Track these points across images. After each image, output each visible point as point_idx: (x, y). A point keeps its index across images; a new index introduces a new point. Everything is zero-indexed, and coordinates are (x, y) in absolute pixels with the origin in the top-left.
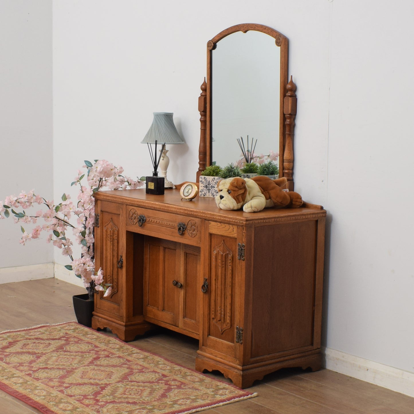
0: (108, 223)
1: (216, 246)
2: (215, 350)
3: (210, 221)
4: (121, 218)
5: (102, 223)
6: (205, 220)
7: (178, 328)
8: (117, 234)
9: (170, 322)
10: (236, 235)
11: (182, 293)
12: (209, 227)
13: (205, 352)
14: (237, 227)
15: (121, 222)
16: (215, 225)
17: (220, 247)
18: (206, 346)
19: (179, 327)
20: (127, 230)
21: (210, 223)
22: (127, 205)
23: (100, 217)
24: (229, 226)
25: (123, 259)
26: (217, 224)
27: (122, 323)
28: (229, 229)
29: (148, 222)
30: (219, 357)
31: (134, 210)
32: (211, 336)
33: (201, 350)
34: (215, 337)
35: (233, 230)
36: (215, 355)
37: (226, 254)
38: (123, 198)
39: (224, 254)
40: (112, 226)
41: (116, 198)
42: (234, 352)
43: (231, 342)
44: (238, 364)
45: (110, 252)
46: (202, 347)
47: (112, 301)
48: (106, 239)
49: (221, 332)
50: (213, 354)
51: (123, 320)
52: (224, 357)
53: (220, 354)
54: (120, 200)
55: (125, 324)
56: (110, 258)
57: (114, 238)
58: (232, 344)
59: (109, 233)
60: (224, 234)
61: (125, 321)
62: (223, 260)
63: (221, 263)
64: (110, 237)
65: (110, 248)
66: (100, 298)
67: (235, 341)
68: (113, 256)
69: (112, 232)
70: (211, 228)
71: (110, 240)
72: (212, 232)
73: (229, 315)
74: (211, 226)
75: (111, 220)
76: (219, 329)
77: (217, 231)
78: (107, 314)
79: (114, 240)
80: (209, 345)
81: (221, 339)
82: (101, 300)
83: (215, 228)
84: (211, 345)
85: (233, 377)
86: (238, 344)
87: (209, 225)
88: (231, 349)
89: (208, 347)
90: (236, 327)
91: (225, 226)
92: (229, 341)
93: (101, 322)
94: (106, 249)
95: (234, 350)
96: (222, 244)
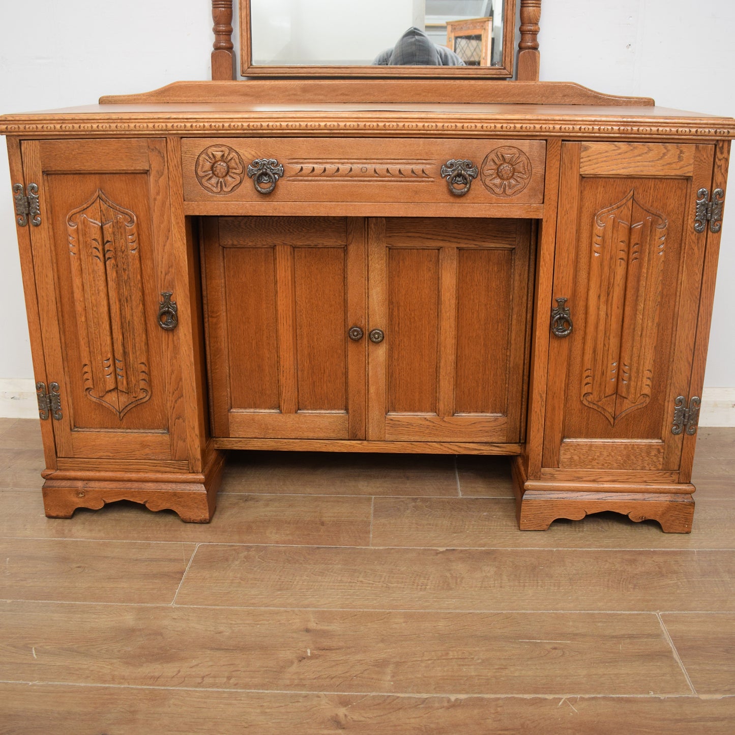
0: (85, 206)
1: (602, 208)
2: (588, 467)
3: (583, 143)
4: (157, 182)
5: (52, 210)
6: (563, 140)
7: (365, 442)
8: (136, 235)
9: (333, 435)
10: (691, 168)
11: (380, 353)
12: (582, 160)
13: (553, 478)
14: (697, 147)
15: (158, 194)
16: (606, 152)
17: (618, 208)
18: (557, 464)
19: (370, 438)
20: (191, 213)
21: (586, 148)
22: (182, 138)
23: (41, 191)
24: (666, 148)
25: (175, 304)
26: (616, 146)
27: (191, 477)
28: (664, 154)
29: (296, 175)
30: (607, 481)
31: (223, 148)
32: (569, 437)
33: (538, 478)
34: (587, 437)
35: (679, 157)
36: (593, 478)
37: (644, 225)
38: (169, 119)
39: (638, 226)
40: (105, 212)
41: (132, 122)
42: (664, 458)
43: (647, 438)
44: (677, 481)
45: (105, 290)
46: (540, 471)
47: (127, 428)
48: (80, 254)
49: (612, 421)
50: (585, 479)
51: (192, 468)
52: (627, 477)
53: (608, 474)
54: (151, 125)
55: (205, 476)
56: (106, 309)
57: (123, 248)
58: (654, 441)
59: (98, 236)
60: (642, 171)
61: (200, 470)
62: (633, 242)
63: (626, 250)
64: (100, 248)
65: (103, 278)
66: (71, 430)
67: (665, 432)
68: (120, 301)
69: (110, 230)
70: (590, 160)
71: (101, 256)
72: (592, 172)
73: (650, 375)
74: (589, 156)
75: (96, 194)
76: (607, 415)
77: (614, 167)
78: (110, 466)
79: (123, 253)
80: (566, 460)
81: (610, 438)
82: (75, 435)
83: (605, 159)
84: (576, 458)
85: (663, 514)
86: (677, 437)
87: (583, 154)
88: (653, 453)
89: (560, 465)
90: (675, 399)
91: (650, 150)
92: (643, 438)
93: (87, 491)
94: (83, 285)
95: (664, 453)
96: (627, 201)
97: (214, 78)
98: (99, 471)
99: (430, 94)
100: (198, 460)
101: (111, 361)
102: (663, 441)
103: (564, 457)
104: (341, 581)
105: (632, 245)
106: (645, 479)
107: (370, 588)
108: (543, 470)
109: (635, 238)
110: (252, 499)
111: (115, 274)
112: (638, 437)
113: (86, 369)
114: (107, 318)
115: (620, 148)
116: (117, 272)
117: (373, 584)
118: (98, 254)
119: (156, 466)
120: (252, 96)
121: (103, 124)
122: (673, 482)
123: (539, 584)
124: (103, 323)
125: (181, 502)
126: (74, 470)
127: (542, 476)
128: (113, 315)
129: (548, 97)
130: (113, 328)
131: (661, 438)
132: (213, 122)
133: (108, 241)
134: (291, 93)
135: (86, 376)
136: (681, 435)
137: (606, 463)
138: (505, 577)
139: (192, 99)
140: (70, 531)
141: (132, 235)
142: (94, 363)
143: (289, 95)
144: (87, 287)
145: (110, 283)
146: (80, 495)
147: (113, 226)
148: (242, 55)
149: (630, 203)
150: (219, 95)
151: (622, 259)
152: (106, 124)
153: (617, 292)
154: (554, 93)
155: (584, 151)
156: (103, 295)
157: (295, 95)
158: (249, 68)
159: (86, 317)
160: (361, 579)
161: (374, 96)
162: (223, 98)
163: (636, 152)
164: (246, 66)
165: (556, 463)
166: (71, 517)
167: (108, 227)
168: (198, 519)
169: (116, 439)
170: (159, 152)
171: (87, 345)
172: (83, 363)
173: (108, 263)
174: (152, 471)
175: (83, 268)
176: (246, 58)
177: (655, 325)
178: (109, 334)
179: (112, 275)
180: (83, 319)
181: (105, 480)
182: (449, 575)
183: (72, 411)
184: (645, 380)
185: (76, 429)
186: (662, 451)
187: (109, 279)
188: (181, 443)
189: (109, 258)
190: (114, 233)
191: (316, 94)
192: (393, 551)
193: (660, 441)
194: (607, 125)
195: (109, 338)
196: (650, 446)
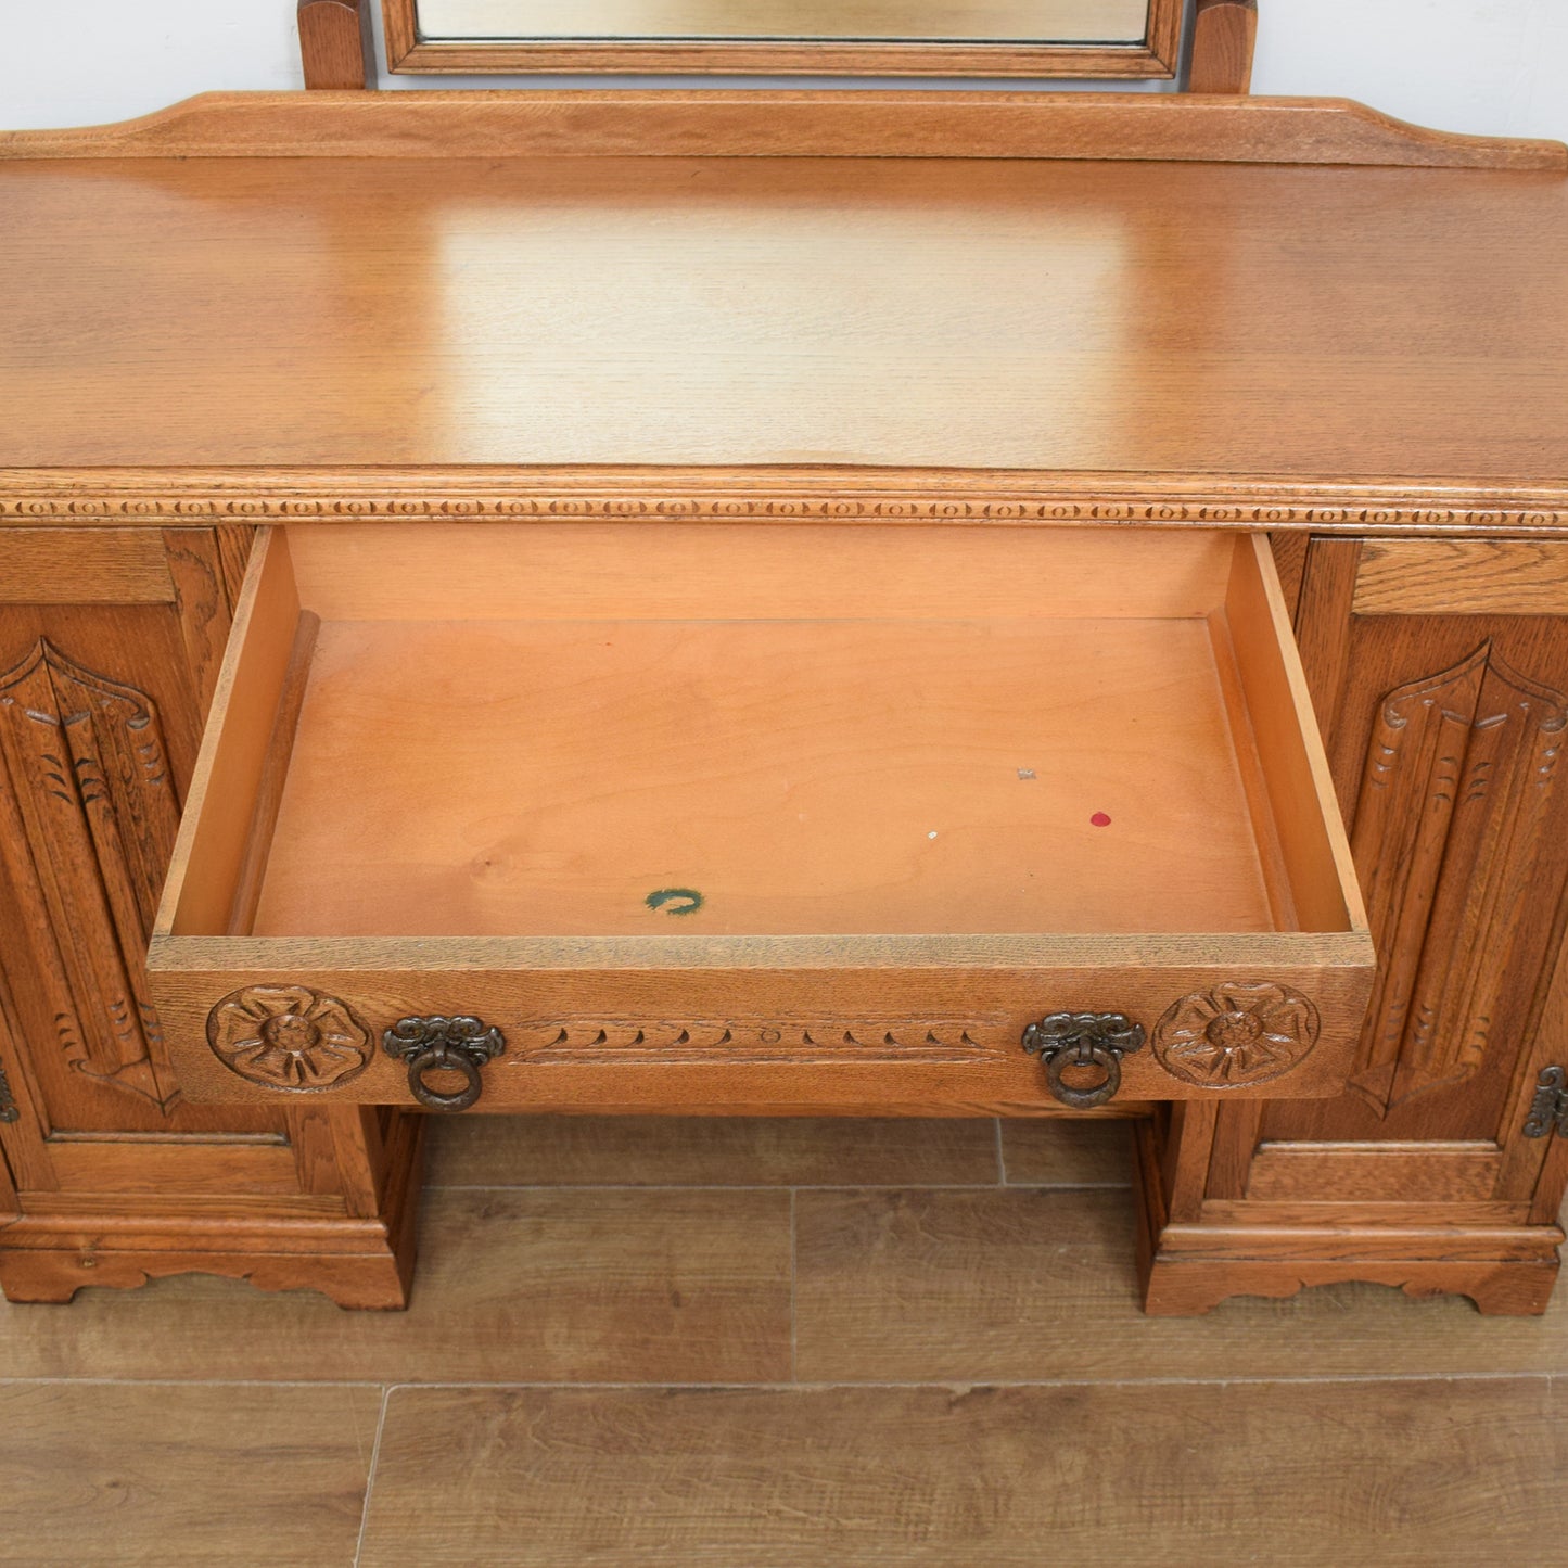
0: (9, 678)
2: (1316, 1196)
3: (1372, 540)
6: (1314, 535)
8: (157, 741)
12: (1359, 582)
13: (1228, 1219)
15: (207, 657)
16: (1429, 562)
17: (1445, 682)
18: (1241, 1193)
21: (1375, 554)
26: (1456, 549)
27: (352, 1226)
30: (1357, 1224)
32: (1273, 1140)
33: (1191, 1218)
34: (1316, 1137)
36: (1323, 1218)
37: (1509, 721)
38: (218, 487)
39: (1493, 722)
40: (65, 693)
41: (114, 496)
42: (1497, 1179)
43: (1463, 1138)
44: (1524, 1220)
45: (90, 863)
46: (1200, 1206)
47: (185, 1131)
48: (12, 786)
49: (1381, 1111)
50: (1304, 1220)
51: (355, 1209)
52: (1404, 1215)
53: (1362, 1210)
54: (168, 504)
55: (387, 1223)
56: (98, 901)
57: (127, 773)
58: (1479, 1147)
59: (54, 748)
60: (1519, 605)
61: (375, 1212)
62: (1475, 758)
63: (1455, 777)
64: (65, 774)
65: (82, 839)
66: (44, 1137)
67: (1510, 1130)
68: (132, 883)
69: (88, 735)
70: (1381, 581)
71: (69, 791)
72: (1384, 608)
73: (1481, 1026)
74: (1379, 573)
75: (37, 653)
76: (1369, 1099)
77: (1446, 597)
78: (150, 1207)
79: (127, 782)
80: (1262, 1185)
81: (1374, 1139)
82: (55, 1148)
83: (1422, 578)
84: (1287, 1181)
85: (1484, 1283)
86: (1533, 1142)
87: (1364, 568)
88: (1472, 1171)
89: (1248, 1195)
90: (1539, 1073)
91: (1546, 556)
92: (1450, 1138)
93: (103, 1257)
94: (31, 853)
95: (1499, 1170)
96: (1471, 668)
97: (312, 85)
98: (126, 1216)
99: (938, 135)
100: (369, 1194)
101: (126, 1007)
102: (1501, 1148)
103: (1258, 1179)
104: (731, 1514)
105: (1472, 765)
106: (1448, 1218)
107: (797, 1537)
108: (1206, 1204)
109: (1482, 751)
110: (502, 1209)
111: (112, 830)
112: (1441, 1137)
113: (64, 1023)
114: (103, 921)
115: (1464, 553)
116: (117, 824)
117: (804, 1521)
118: (60, 788)
119: (266, 1206)
120: (426, 139)
121: (32, 501)
122: (1515, 1224)
123: (1186, 1509)
124: (95, 931)
125: (334, 1276)
126: (64, 1214)
127: (1203, 1215)
128: (119, 916)
129: (1272, 146)
130: (123, 941)
131: (1495, 1140)
132: (344, 496)
133: (83, 761)
134: (538, 130)
135: (65, 1038)
136: (1546, 1138)
137: (1359, 1189)
138: (1107, 1488)
139: (252, 146)
140: (74, 1348)
141: (149, 746)
142: (82, 1008)
143: (532, 137)
144: (41, 855)
145: (103, 851)
146: (86, 1264)
147: (94, 725)
148: (388, 17)
149: (1477, 675)
150: (331, 136)
151: (1444, 796)
152: (42, 501)
153: (1425, 865)
154: (1289, 135)
155: (1368, 560)
156: (86, 873)
157: (549, 135)
158: (410, 52)
159: (48, 917)
160: (776, 1504)
161: (778, 139)
162: (342, 144)
163: (1508, 562)
164: (401, 48)
165: (1239, 1190)
166: (70, 1302)
167: (79, 728)
168: (379, 1304)
169: (159, 1155)
170: (199, 561)
171: (60, 975)
172: (56, 1012)
173: (90, 806)
174: (256, 1215)
175: (26, 813)
176: (400, 23)
177: (1510, 929)
178: (112, 952)
179: (105, 832)
180: (43, 923)
181: (140, 1233)
182: (978, 1484)
183: (40, 1101)
184: (1470, 1036)
185: (56, 1135)
186: (1496, 1166)
187: (97, 840)
188: (321, 1164)
189: (91, 797)
190: (96, 739)
191: (609, 135)
192: (847, 1398)
193: (1492, 1145)
194: (1436, 505)
195: (114, 965)
196: (1466, 1161)
